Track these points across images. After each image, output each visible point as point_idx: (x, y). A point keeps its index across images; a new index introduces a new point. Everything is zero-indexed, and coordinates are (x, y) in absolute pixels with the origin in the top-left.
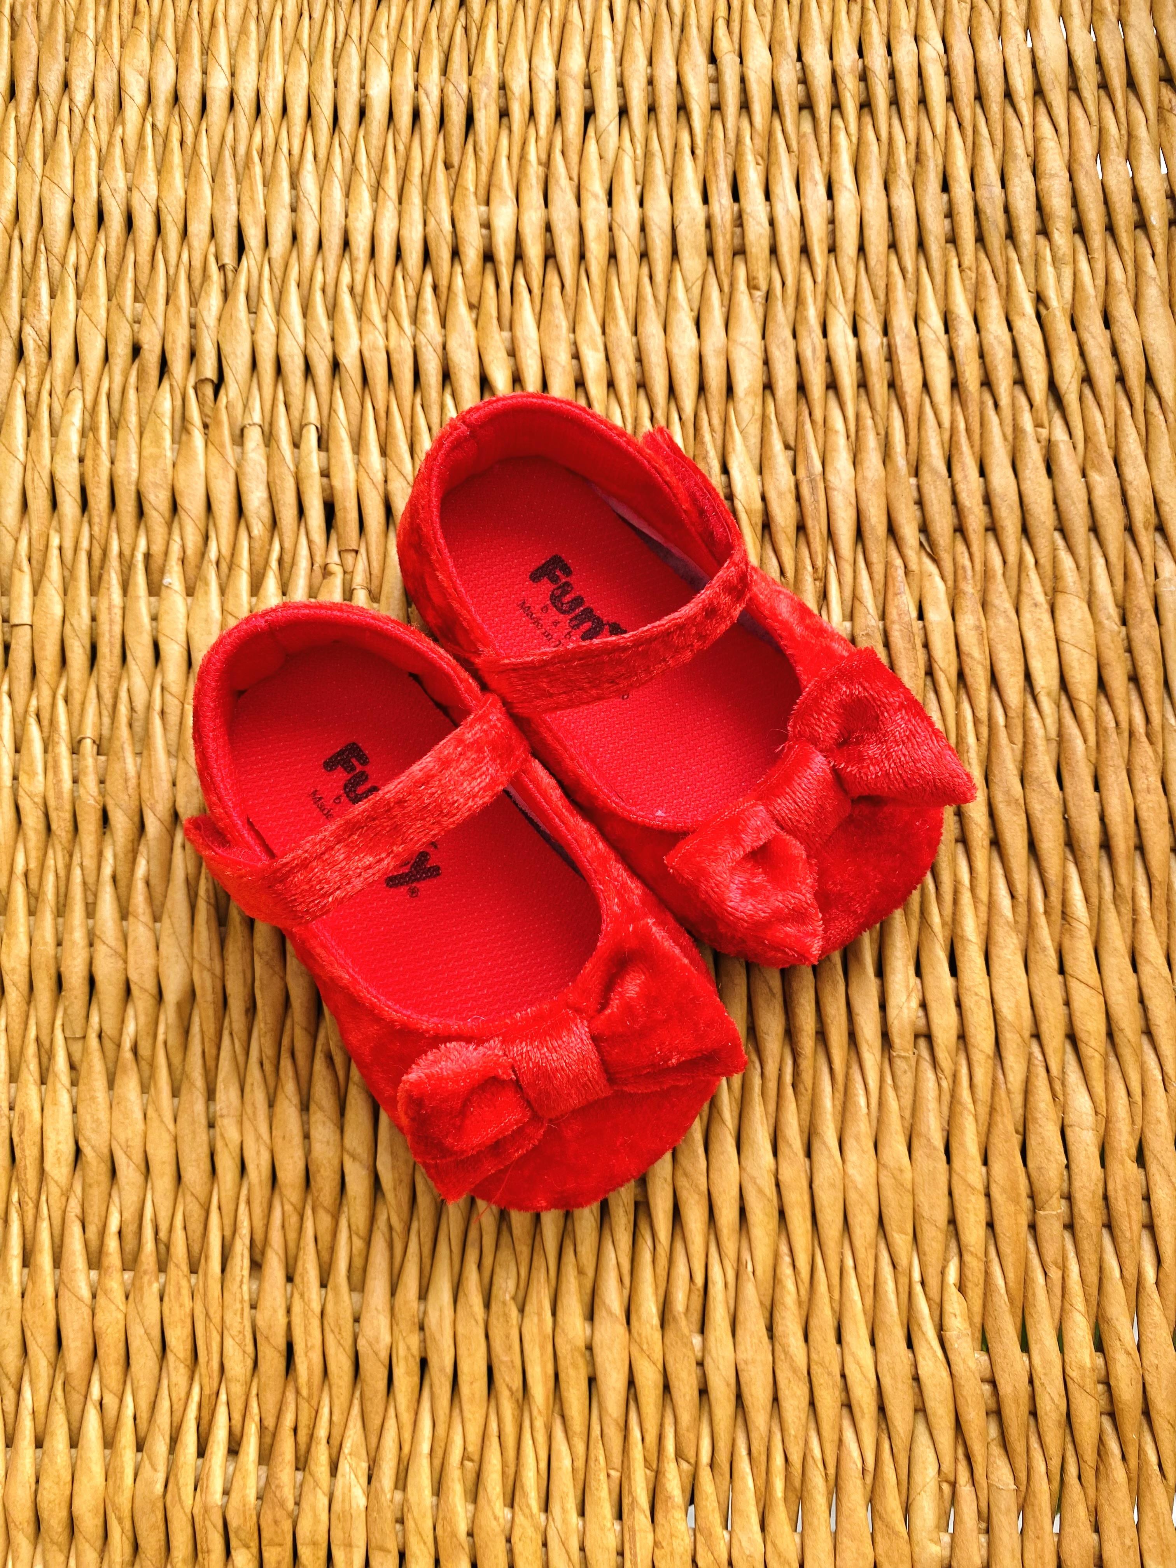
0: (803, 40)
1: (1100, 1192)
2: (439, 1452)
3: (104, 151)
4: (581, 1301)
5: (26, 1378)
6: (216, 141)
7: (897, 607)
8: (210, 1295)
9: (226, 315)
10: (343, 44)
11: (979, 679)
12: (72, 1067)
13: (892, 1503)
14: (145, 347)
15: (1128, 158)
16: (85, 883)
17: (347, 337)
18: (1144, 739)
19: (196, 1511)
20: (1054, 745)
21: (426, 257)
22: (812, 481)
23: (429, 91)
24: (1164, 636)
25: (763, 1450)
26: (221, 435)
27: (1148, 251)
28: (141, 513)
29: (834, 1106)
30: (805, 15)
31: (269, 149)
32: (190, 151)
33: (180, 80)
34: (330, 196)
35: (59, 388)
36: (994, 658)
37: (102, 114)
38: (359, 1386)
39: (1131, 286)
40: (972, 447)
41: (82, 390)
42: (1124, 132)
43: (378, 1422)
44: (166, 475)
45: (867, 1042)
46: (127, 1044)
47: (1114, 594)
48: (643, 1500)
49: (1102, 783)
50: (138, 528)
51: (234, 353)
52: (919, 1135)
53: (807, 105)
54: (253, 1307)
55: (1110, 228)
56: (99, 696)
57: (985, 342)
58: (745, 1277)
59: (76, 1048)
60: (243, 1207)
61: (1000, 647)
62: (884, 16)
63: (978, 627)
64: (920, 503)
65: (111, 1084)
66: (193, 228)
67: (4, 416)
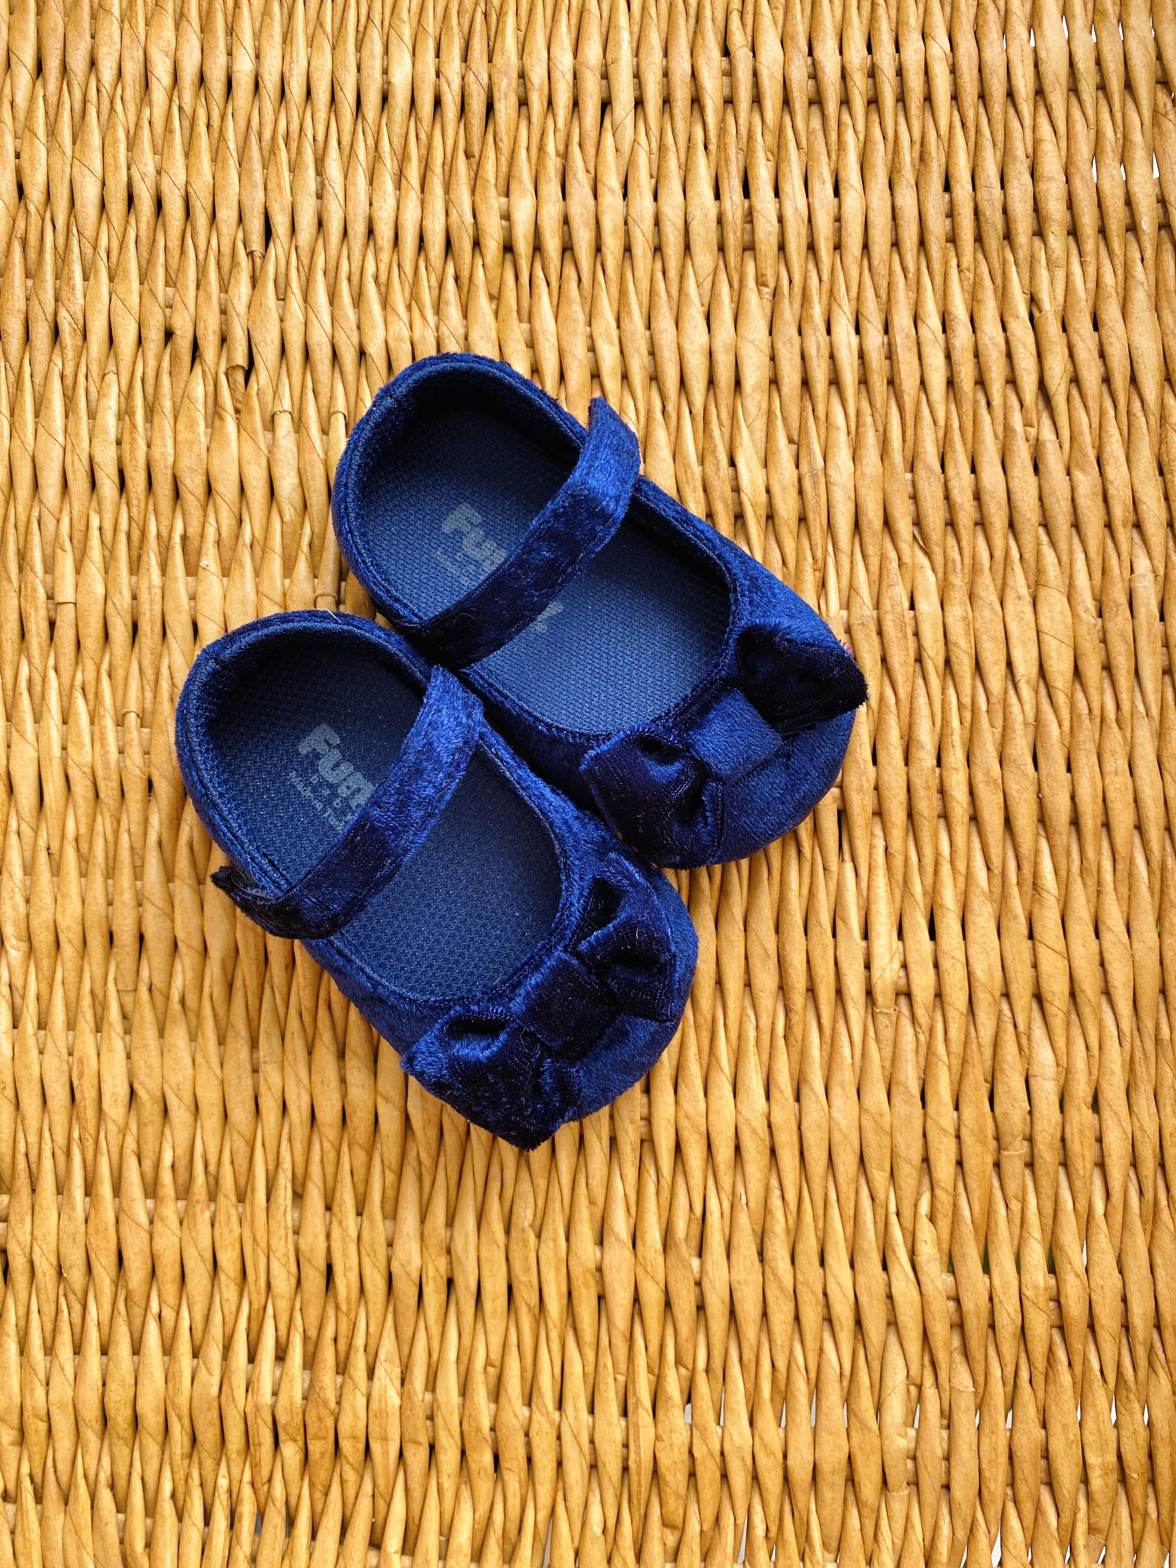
0: (814, 35)
1: (1059, 1134)
2: (465, 1359)
3: (132, 132)
4: (592, 1229)
5: (91, 1295)
6: (242, 125)
7: (891, 598)
8: (257, 1223)
9: (255, 303)
10: (366, 28)
11: (964, 666)
12: (125, 1017)
13: (866, 1403)
14: (178, 331)
15: (1122, 161)
16: (132, 848)
17: (373, 327)
18: (1114, 725)
19: (248, 1410)
20: (1031, 729)
21: (449, 248)
22: (814, 476)
23: (450, 79)
24: (1137, 630)
25: (753, 1357)
26: (253, 421)
27: (1138, 256)
28: (177, 494)
29: (822, 1057)
30: (818, 10)
31: (294, 135)
32: (216, 135)
33: (206, 63)
34: (355, 184)
35: (95, 371)
36: (979, 647)
37: (129, 95)
38: (392, 1302)
39: (1120, 290)
40: (965, 444)
41: (117, 374)
42: (1119, 135)
43: (409, 1334)
44: (200, 460)
45: (853, 1000)
46: (175, 997)
47: (1092, 587)
48: (646, 1401)
49: (1073, 766)
50: (174, 510)
51: (264, 342)
52: (898, 1083)
53: (817, 101)
54: (297, 1232)
55: (1103, 231)
56: (141, 671)
57: (980, 343)
58: (739, 1208)
59: (128, 999)
60: (285, 1144)
61: (984, 637)
62: (893, 12)
63: (965, 618)
64: (914, 497)
65: (161, 1033)
66: (222, 214)
67: (42, 396)
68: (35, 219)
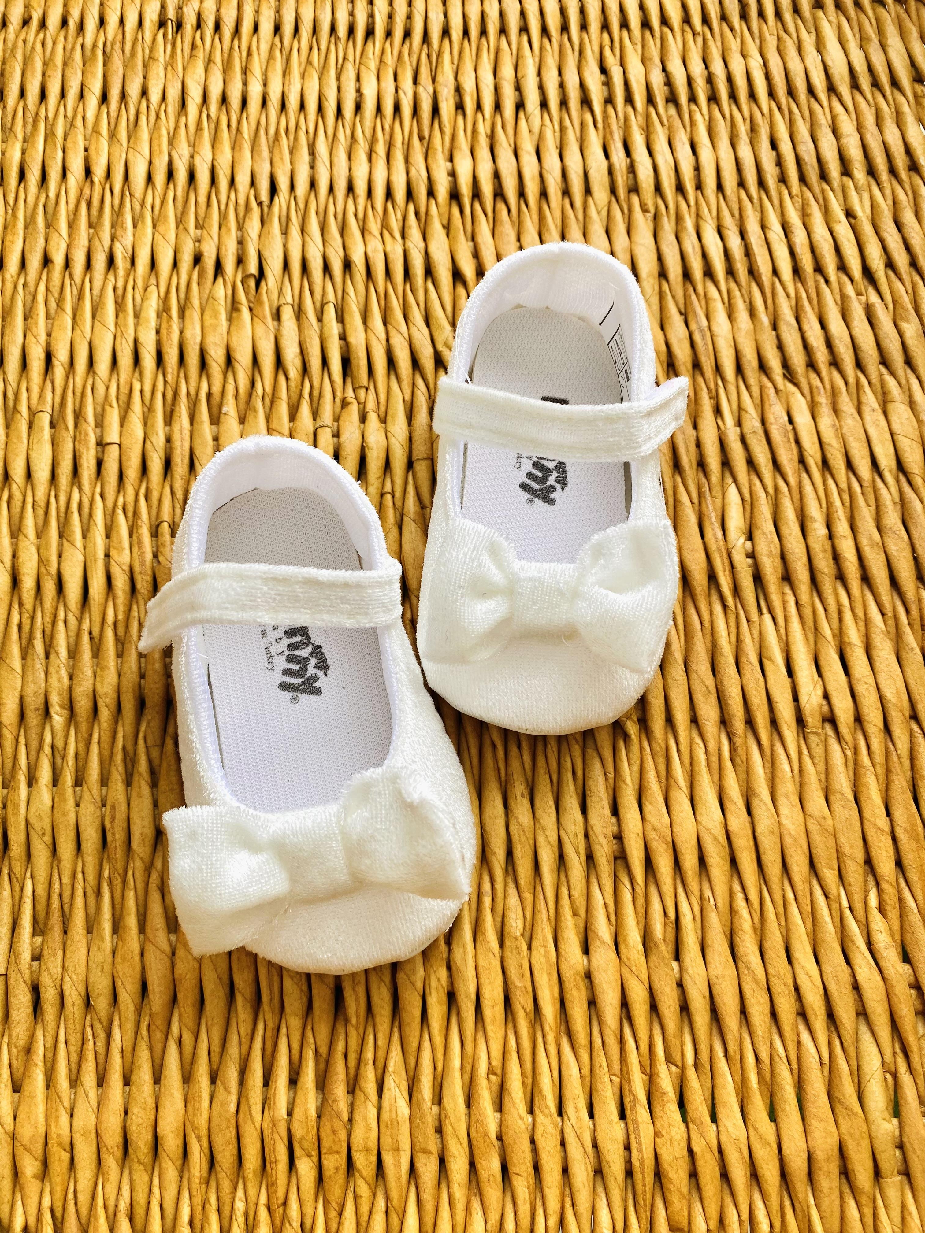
0: (665, 57)
2: (468, 1068)
3: (172, 131)
5: (116, 1023)
6: (253, 125)
7: (773, 414)
9: (265, 232)
10: (342, 65)
11: (838, 462)
12: (153, 771)
13: (848, 1090)
14: (206, 254)
17: (355, 245)
19: (265, 1126)
20: (899, 507)
21: (410, 195)
22: (701, 330)
23: (406, 93)
25: (737, 1049)
26: (263, 310)
28: (203, 363)
29: (765, 773)
31: (292, 129)
32: (234, 132)
33: (227, 88)
34: (338, 157)
35: (140, 284)
36: (847, 447)
37: (170, 109)
39: (912, 205)
40: (813, 309)
41: (157, 286)
42: (893, 110)
43: (415, 1045)
44: (223, 338)
45: (786, 723)
48: (642, 1096)
50: (200, 376)
51: (272, 257)
52: (835, 792)
53: (672, 99)
55: (893, 171)
56: (172, 493)
57: (814, 240)
58: (709, 909)
59: (155, 753)
61: (850, 438)
63: (834, 426)
64: (780, 346)
66: (239, 179)
67: (98, 304)
68: (97, 188)
